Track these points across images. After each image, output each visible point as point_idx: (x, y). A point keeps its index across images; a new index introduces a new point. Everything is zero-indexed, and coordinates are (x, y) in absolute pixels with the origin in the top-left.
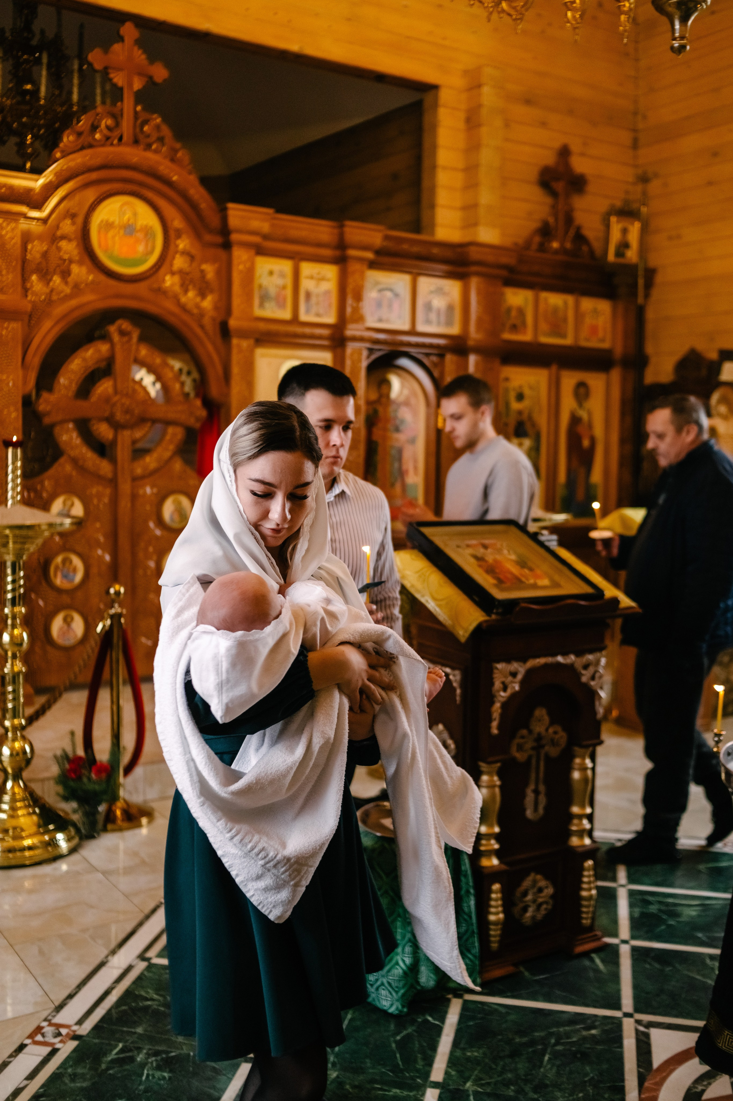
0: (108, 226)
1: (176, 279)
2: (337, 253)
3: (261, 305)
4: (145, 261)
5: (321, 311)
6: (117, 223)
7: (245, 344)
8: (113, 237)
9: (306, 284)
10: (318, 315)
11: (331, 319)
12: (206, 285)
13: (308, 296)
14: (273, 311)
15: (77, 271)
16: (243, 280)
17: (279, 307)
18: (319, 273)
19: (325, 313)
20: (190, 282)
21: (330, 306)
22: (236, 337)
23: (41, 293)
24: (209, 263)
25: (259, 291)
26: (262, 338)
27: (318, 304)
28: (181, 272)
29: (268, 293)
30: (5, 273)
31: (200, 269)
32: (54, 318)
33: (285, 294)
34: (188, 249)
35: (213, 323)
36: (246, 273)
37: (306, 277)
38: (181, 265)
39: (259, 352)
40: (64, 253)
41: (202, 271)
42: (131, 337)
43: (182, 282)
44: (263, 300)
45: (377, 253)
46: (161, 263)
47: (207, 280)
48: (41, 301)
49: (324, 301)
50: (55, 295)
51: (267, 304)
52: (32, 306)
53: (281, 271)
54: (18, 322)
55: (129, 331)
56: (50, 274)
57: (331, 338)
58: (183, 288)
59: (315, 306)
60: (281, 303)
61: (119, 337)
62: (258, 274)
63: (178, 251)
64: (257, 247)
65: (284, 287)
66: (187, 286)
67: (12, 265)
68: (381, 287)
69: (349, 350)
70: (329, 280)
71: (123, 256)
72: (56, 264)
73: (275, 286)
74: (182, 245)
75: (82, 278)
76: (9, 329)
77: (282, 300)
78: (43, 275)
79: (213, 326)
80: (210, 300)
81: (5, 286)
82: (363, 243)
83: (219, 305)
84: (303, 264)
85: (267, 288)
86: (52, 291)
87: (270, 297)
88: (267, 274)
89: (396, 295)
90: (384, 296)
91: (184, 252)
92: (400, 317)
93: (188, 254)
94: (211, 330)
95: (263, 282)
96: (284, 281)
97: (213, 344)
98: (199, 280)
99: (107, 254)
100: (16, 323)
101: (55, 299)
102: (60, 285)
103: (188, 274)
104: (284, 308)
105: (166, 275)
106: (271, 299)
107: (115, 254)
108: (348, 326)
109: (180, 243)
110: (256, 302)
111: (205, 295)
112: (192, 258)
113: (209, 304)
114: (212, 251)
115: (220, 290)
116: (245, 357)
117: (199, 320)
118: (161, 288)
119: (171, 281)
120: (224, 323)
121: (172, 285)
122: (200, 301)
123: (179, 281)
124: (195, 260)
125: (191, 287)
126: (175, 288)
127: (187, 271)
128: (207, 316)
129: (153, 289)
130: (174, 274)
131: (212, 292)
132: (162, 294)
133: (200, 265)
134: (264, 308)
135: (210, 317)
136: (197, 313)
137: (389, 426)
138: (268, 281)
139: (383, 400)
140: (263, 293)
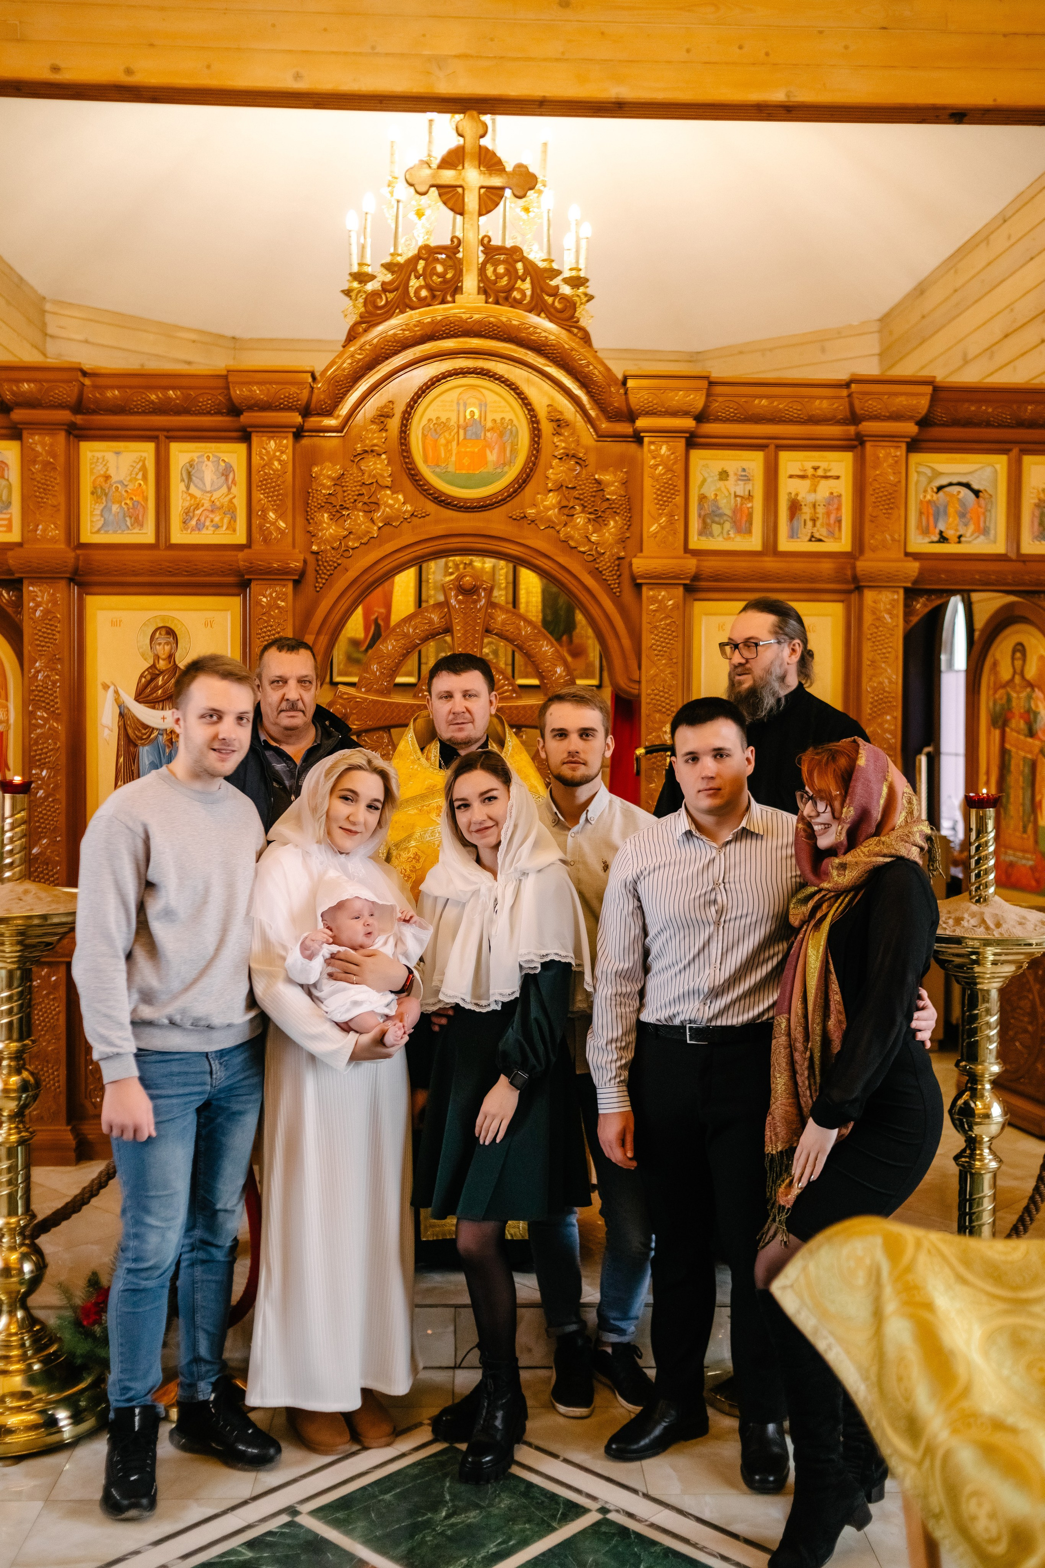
0: (440, 426)
1: (552, 499)
2: (852, 429)
3: (705, 530)
4: (502, 475)
5: (821, 531)
6: (453, 422)
7: (668, 596)
8: (448, 442)
9: (788, 488)
10: (812, 539)
11: (843, 543)
12: (605, 505)
13: (795, 507)
14: (728, 538)
15: (390, 502)
16: (663, 492)
17: (739, 531)
18: (816, 469)
19: (831, 534)
20: (577, 501)
21: (839, 521)
22: (651, 586)
23: (334, 538)
24: (611, 469)
25: (701, 507)
26: (703, 584)
27: (814, 521)
28: (562, 486)
29: (719, 508)
30: (272, 515)
31: (595, 479)
32: (352, 574)
33: (752, 508)
34: (573, 449)
35: (618, 565)
36: (670, 479)
37: (791, 477)
38: (562, 477)
39: (699, 607)
40: (369, 476)
41: (598, 482)
42: (479, 595)
43: (564, 503)
44: (709, 521)
45: (924, 423)
46: (528, 476)
47: (608, 497)
48: (333, 548)
49: (828, 514)
50: (355, 540)
51: (716, 528)
52: (320, 557)
53: (744, 470)
54: (286, 583)
55: (475, 586)
56: (348, 509)
57: (838, 578)
58: (566, 511)
59: (810, 524)
60: (744, 526)
61: (460, 597)
62: (700, 479)
63: (556, 453)
64: (687, 435)
65: (750, 497)
66: (573, 507)
67: (280, 500)
68: (944, 481)
69: (869, 596)
70: (838, 477)
71: (464, 472)
72: (357, 493)
73: (733, 496)
74: (563, 445)
75: (399, 510)
76: (274, 595)
77: (744, 519)
78: (337, 511)
79: (618, 570)
80: (614, 527)
81: (271, 533)
82: (894, 409)
83: (628, 535)
84: (784, 455)
85: (715, 500)
86: (350, 533)
87: (721, 515)
88: (717, 477)
89: (977, 493)
90: (952, 496)
91: (567, 455)
92: (985, 531)
93: (573, 456)
94: (615, 577)
95: (709, 491)
96: (749, 487)
97: (617, 600)
98: (594, 496)
99: (438, 470)
100: (284, 586)
101: (356, 545)
102: (363, 523)
103: (574, 488)
104: (749, 531)
105: (538, 493)
106: (725, 518)
107: (451, 468)
108: (868, 554)
109: (561, 441)
110: (695, 524)
111: (604, 521)
112: (580, 462)
113: (611, 534)
114: (617, 449)
115: (629, 510)
116: (668, 617)
117: (594, 560)
118: (528, 515)
119: (546, 503)
120: (631, 564)
121: (548, 509)
122: (596, 531)
123: (559, 502)
124: (586, 466)
125: (579, 509)
126: (553, 513)
127: (573, 484)
128: (607, 554)
129: (514, 517)
130: (551, 491)
131: (616, 513)
132: (529, 524)
133: (596, 473)
134: (711, 535)
135: (612, 555)
136: (591, 550)
137: (1022, 725)
138: (719, 489)
139: (1017, 679)
140: (708, 508)
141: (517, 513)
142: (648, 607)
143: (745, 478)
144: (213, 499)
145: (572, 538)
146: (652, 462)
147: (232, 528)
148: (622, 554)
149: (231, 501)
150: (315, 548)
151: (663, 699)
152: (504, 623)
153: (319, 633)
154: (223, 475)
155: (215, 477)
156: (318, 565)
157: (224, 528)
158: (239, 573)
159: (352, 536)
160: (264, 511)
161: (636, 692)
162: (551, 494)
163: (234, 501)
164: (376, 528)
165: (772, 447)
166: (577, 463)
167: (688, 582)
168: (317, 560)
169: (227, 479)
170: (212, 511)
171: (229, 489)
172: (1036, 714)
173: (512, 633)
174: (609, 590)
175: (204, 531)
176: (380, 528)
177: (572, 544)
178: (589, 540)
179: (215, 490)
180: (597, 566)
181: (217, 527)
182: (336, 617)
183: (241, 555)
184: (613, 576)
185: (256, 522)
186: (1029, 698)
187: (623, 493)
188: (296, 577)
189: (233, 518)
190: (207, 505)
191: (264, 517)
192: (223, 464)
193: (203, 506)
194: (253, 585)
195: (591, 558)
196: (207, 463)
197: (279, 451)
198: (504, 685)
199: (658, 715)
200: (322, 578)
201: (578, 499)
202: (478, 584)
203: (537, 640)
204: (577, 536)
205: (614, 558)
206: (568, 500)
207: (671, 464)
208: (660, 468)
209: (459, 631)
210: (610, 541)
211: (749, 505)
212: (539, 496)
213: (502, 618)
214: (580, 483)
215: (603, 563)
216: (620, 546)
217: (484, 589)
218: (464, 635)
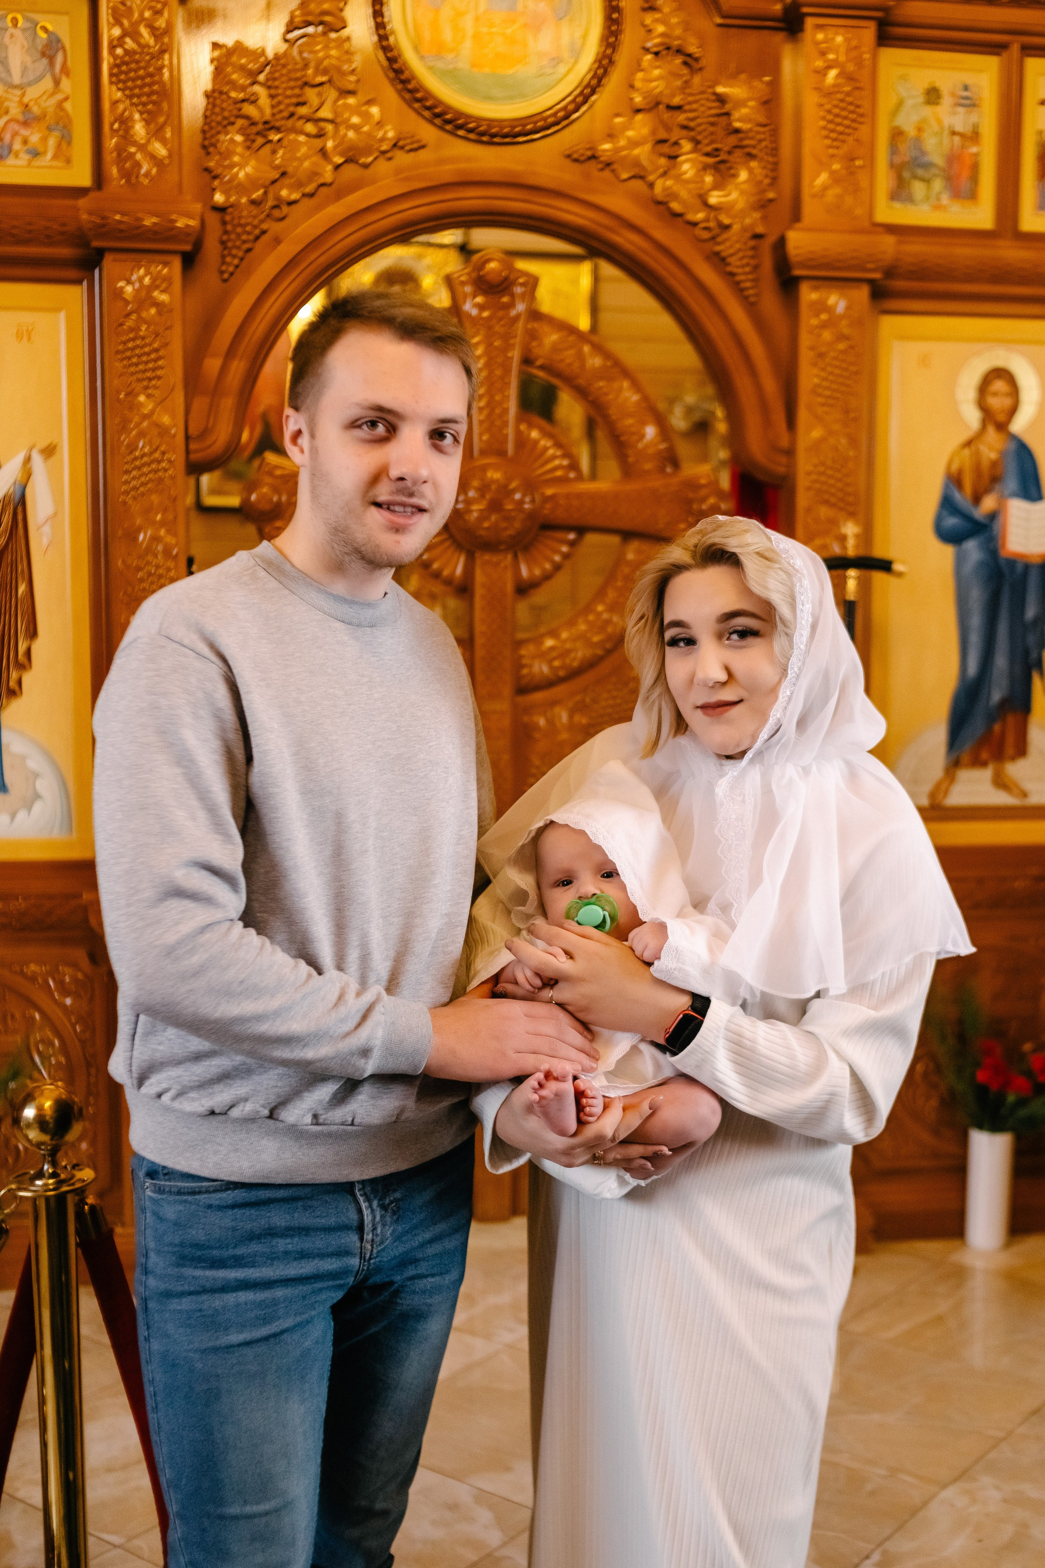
1: (641, 126)
7: (838, 301)
9: (1037, 122)
14: (938, 207)
15: (355, 120)
16: (837, 116)
17: (957, 194)
20: (684, 133)
22: (814, 283)
23: (253, 183)
24: (743, 76)
25: (894, 149)
28: (658, 104)
29: (923, 153)
30: (139, 129)
31: (715, 94)
32: (287, 250)
33: (977, 155)
34: (678, 38)
35: (754, 248)
36: (848, 94)
38: (658, 87)
39: (890, 324)
40: (317, 71)
41: (721, 99)
42: (512, 296)
43: (663, 135)
44: (906, 174)
46: (600, 81)
47: (737, 125)
48: (253, 202)
50: (294, 187)
51: (918, 188)
52: (228, 218)
53: (966, 88)
54: (168, 258)
55: (506, 279)
56: (278, 130)
58: (665, 149)
60: (964, 183)
61: (479, 299)
62: (894, 100)
63: (649, 45)
64: (880, 15)
65: (974, 136)
66: (676, 143)
67: (154, 103)
71: (487, 70)
72: (294, 100)
73: (946, 133)
74: (661, 29)
75: (369, 135)
76: (147, 280)
77: (966, 174)
78: (258, 133)
79: (753, 257)
80: (744, 182)
81: (138, 165)
83: (771, 195)
84: (1032, 64)
85: (918, 140)
86: (284, 174)
87: (927, 166)
88: (921, 99)
91: (668, 48)
93: (679, 51)
94: (747, 269)
95: (907, 122)
96: (974, 118)
97: (751, 307)
98: (713, 124)
99: (440, 65)
100: (165, 264)
101: (295, 196)
102: (306, 157)
103: (678, 108)
104: (972, 195)
105: (618, 115)
106: (934, 171)
107: (463, 65)
109: (656, 21)
110: (884, 180)
111: (731, 168)
112: (690, 61)
113: (742, 192)
114: (753, 41)
115: (774, 151)
116: (842, 337)
117: (713, 238)
118: (599, 153)
119: (630, 133)
120: (781, 244)
121: (634, 144)
122: (716, 187)
123: (653, 132)
124: (701, 69)
125: (687, 146)
126: (643, 152)
127: (676, 101)
128: (736, 227)
129: (575, 156)
130: (638, 111)
131: (751, 156)
132: (602, 170)
133: (716, 83)
134: (910, 199)
135: (744, 229)
136: (707, 220)
138: (924, 120)
140: (906, 152)
141: (580, 149)
142: (808, 321)
143: (968, 102)
144: (26, 100)
145: (675, 196)
146: (820, 63)
147: (63, 155)
148: (760, 229)
149: (60, 105)
150: (219, 198)
151: (832, 482)
152: (555, 349)
153: (230, 354)
154: (43, 54)
155: (28, 60)
156: (226, 232)
157: (49, 155)
158: (80, 238)
159: (287, 181)
160: (125, 122)
161: (781, 470)
162: (639, 117)
163: (68, 106)
164: (329, 168)
165: (1015, 48)
166: (685, 63)
167: (877, 276)
168: (224, 223)
169: (52, 64)
170: (25, 124)
171: (57, 82)
173: (570, 365)
174: (738, 289)
175: (11, 161)
176: (337, 167)
177: (675, 206)
178: (706, 204)
179: (30, 84)
180: (718, 248)
181: (35, 154)
182: (259, 327)
183: (82, 202)
184: (743, 266)
185: (111, 143)
187: (762, 119)
188: (188, 248)
189: (66, 139)
190: (15, 111)
191: (126, 135)
192: (43, 35)
193: (7, 112)
194: (108, 261)
195: (706, 235)
196: (12, 30)
197: (151, 8)
198: (554, 457)
199: (824, 512)
200: (234, 256)
201: (685, 127)
202: (512, 277)
203: (610, 379)
204: (684, 194)
205: (748, 235)
206: (668, 129)
207: (851, 67)
208: (833, 73)
209: (479, 357)
210: (741, 205)
211: (974, 150)
212: (618, 120)
213: (552, 338)
214: (690, 99)
215: (728, 244)
216: (757, 215)
217: (522, 285)
218: (487, 365)
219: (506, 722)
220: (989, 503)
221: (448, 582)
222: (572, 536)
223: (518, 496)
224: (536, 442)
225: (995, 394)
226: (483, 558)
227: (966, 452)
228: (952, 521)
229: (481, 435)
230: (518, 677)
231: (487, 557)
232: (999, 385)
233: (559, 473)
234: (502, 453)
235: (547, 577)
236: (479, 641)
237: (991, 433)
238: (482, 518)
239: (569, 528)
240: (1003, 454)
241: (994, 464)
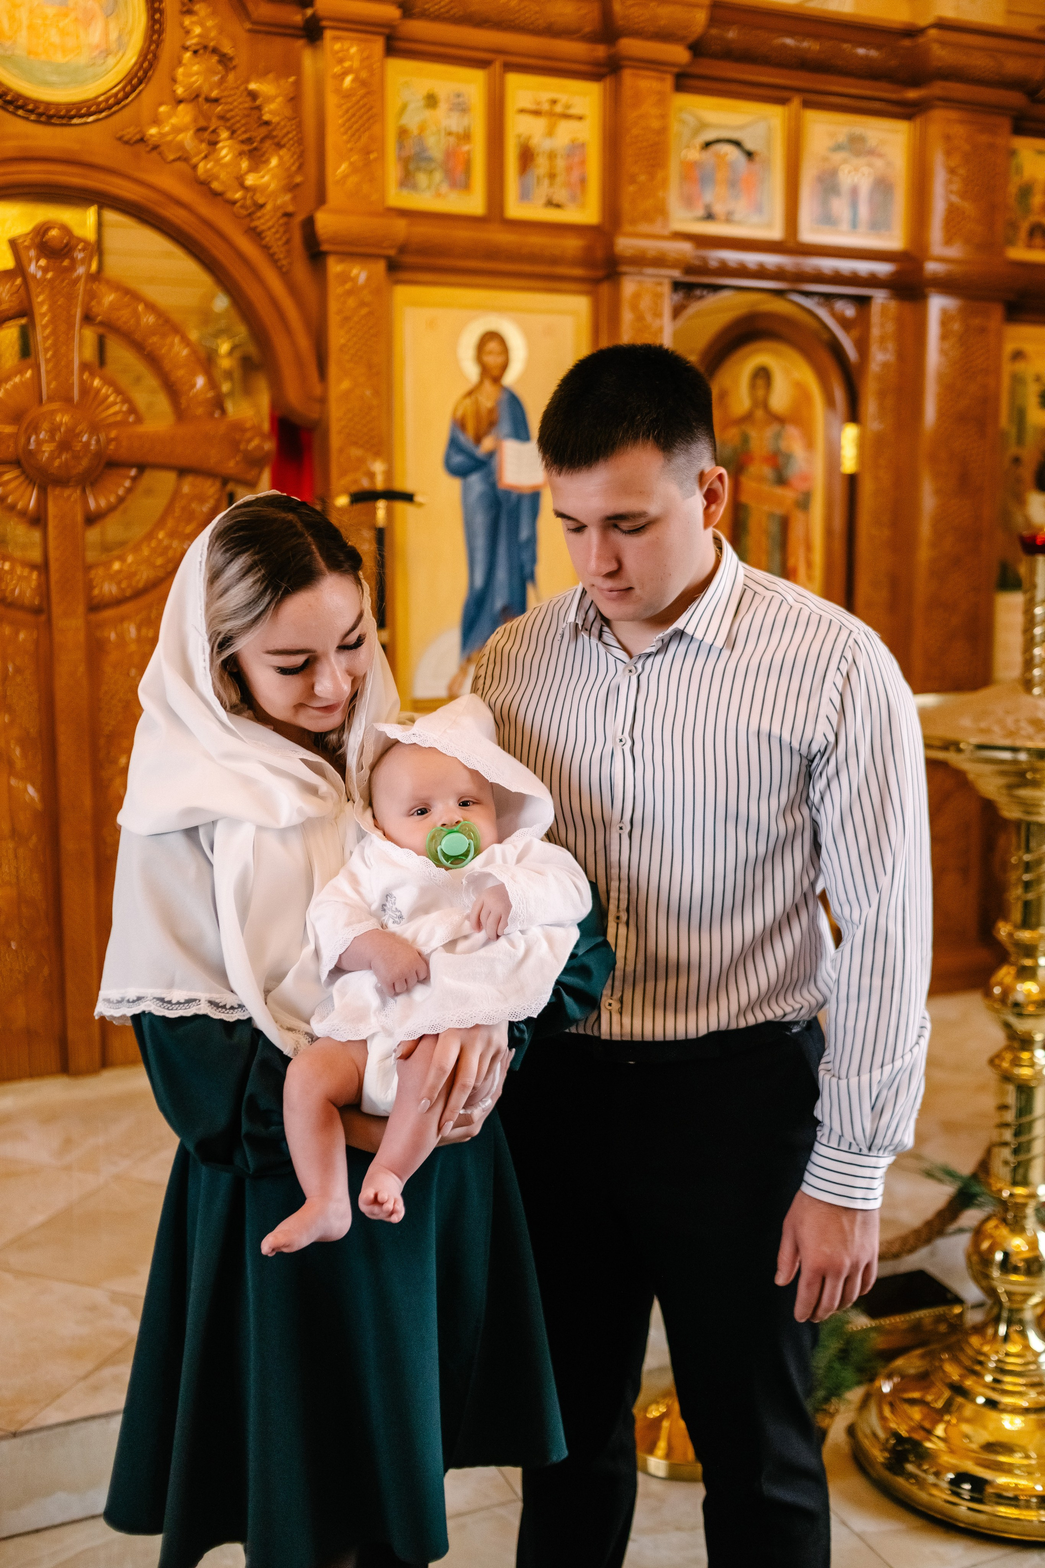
1: (184, 115)
2: (600, 51)
3: (407, 181)
4: (104, 70)
5: (561, 194)
7: (360, 273)
9: (519, 126)
10: (551, 204)
11: (586, 214)
12: (263, 131)
13: (527, 157)
14: (438, 195)
16: (354, 115)
17: (453, 184)
18: (554, 102)
19: (573, 198)
20: (222, 122)
21: (583, 181)
22: (339, 257)
24: (271, 75)
25: (400, 145)
26: (409, 259)
27: (552, 176)
28: (197, 96)
29: (424, 149)
31: (247, 90)
33: (469, 153)
34: (213, 39)
35: (286, 224)
36: (362, 97)
37: (522, 111)
38: (197, 81)
39: (403, 294)
41: (253, 95)
42: (73, 261)
43: (202, 123)
44: (412, 167)
45: (697, 48)
46: (146, 72)
47: (266, 117)
49: (569, 169)
51: (422, 179)
53: (458, 96)
55: (67, 245)
57: (586, 260)
58: (206, 135)
59: (546, 182)
60: (459, 175)
61: (43, 262)
62: (400, 103)
63: (188, 43)
64: (386, 31)
65: (466, 137)
66: (215, 131)
68: (710, 135)
69: (629, 287)
70: (580, 118)
71: (41, 57)
73: (443, 134)
74: (197, 30)
77: (460, 168)
79: (284, 233)
80: (275, 167)
82: (662, 23)
83: (298, 179)
84: (514, 80)
85: (420, 138)
87: (430, 160)
88: (422, 103)
89: (750, 155)
90: (719, 157)
92: (758, 208)
93: (215, 51)
94: (280, 243)
95: (412, 121)
96: (466, 121)
97: (285, 275)
98: (246, 116)
103: (216, 101)
104: (466, 186)
105: (161, 104)
106: (433, 165)
107: (22, 51)
108: (627, 228)
109: (194, 23)
110: (393, 171)
111: (262, 155)
112: (225, 60)
113: (273, 177)
114: (278, 46)
115: (300, 141)
116: (363, 304)
117: (250, 215)
118: (147, 137)
119: (174, 120)
120: (309, 224)
121: (177, 130)
122: (251, 170)
123: (195, 120)
124: (234, 67)
125: (224, 134)
126: (187, 138)
127: (214, 94)
128: (269, 207)
129: (126, 138)
130: (180, 102)
131: (279, 146)
132: (149, 152)
133: (248, 81)
134: (414, 187)
135: (276, 209)
136: (244, 198)
137: (767, 471)
138: (425, 121)
139: (759, 413)
140: (411, 149)
141: (131, 132)
142: (335, 290)
143: (461, 107)
145: (216, 178)
146: (337, 69)
148: (290, 209)
151: (359, 427)
152: (113, 307)
161: (315, 416)
162: (181, 107)
165: (497, 65)
166: (220, 62)
167: (391, 252)
172: (788, 457)
173: (126, 321)
174: (273, 260)
177: (215, 185)
178: (242, 186)
180: (254, 224)
184: (276, 240)
186: (778, 436)
187: (288, 113)
195: (244, 212)
198: (114, 403)
201: (222, 118)
202: (73, 242)
203: (164, 336)
204: (223, 175)
205: (279, 214)
206: (208, 118)
207: (364, 74)
208: (348, 80)
209: (44, 315)
210: (273, 186)
211: (466, 148)
212: (162, 109)
213: (109, 298)
214: (226, 93)
215: (262, 221)
216: (288, 197)
217: (84, 249)
218: (51, 321)
219: (81, 637)
220: (488, 444)
221: (23, 514)
222: (133, 472)
223: (85, 438)
224: (98, 391)
225: (490, 353)
226: (54, 493)
227: (468, 401)
228: (458, 459)
229: (48, 384)
230: (89, 598)
231: (57, 491)
232: (493, 346)
233: (119, 418)
234: (68, 400)
235: (111, 509)
236: (53, 566)
237: (488, 386)
238: (52, 458)
239: (130, 466)
240: (498, 403)
241: (491, 411)
